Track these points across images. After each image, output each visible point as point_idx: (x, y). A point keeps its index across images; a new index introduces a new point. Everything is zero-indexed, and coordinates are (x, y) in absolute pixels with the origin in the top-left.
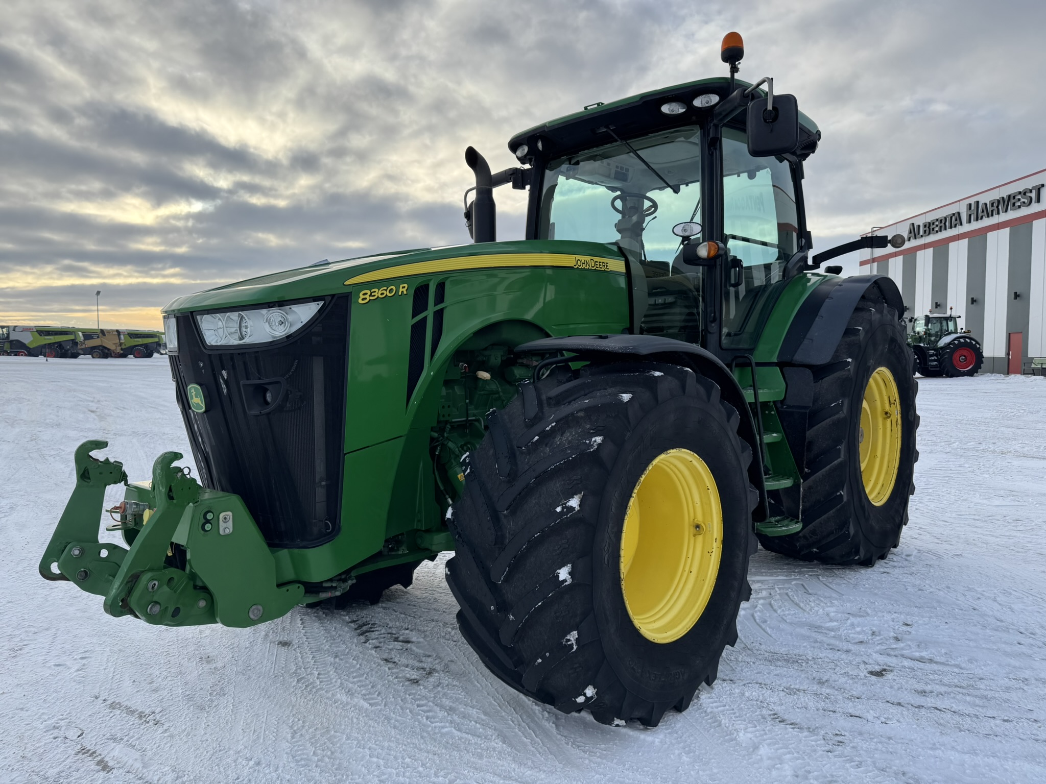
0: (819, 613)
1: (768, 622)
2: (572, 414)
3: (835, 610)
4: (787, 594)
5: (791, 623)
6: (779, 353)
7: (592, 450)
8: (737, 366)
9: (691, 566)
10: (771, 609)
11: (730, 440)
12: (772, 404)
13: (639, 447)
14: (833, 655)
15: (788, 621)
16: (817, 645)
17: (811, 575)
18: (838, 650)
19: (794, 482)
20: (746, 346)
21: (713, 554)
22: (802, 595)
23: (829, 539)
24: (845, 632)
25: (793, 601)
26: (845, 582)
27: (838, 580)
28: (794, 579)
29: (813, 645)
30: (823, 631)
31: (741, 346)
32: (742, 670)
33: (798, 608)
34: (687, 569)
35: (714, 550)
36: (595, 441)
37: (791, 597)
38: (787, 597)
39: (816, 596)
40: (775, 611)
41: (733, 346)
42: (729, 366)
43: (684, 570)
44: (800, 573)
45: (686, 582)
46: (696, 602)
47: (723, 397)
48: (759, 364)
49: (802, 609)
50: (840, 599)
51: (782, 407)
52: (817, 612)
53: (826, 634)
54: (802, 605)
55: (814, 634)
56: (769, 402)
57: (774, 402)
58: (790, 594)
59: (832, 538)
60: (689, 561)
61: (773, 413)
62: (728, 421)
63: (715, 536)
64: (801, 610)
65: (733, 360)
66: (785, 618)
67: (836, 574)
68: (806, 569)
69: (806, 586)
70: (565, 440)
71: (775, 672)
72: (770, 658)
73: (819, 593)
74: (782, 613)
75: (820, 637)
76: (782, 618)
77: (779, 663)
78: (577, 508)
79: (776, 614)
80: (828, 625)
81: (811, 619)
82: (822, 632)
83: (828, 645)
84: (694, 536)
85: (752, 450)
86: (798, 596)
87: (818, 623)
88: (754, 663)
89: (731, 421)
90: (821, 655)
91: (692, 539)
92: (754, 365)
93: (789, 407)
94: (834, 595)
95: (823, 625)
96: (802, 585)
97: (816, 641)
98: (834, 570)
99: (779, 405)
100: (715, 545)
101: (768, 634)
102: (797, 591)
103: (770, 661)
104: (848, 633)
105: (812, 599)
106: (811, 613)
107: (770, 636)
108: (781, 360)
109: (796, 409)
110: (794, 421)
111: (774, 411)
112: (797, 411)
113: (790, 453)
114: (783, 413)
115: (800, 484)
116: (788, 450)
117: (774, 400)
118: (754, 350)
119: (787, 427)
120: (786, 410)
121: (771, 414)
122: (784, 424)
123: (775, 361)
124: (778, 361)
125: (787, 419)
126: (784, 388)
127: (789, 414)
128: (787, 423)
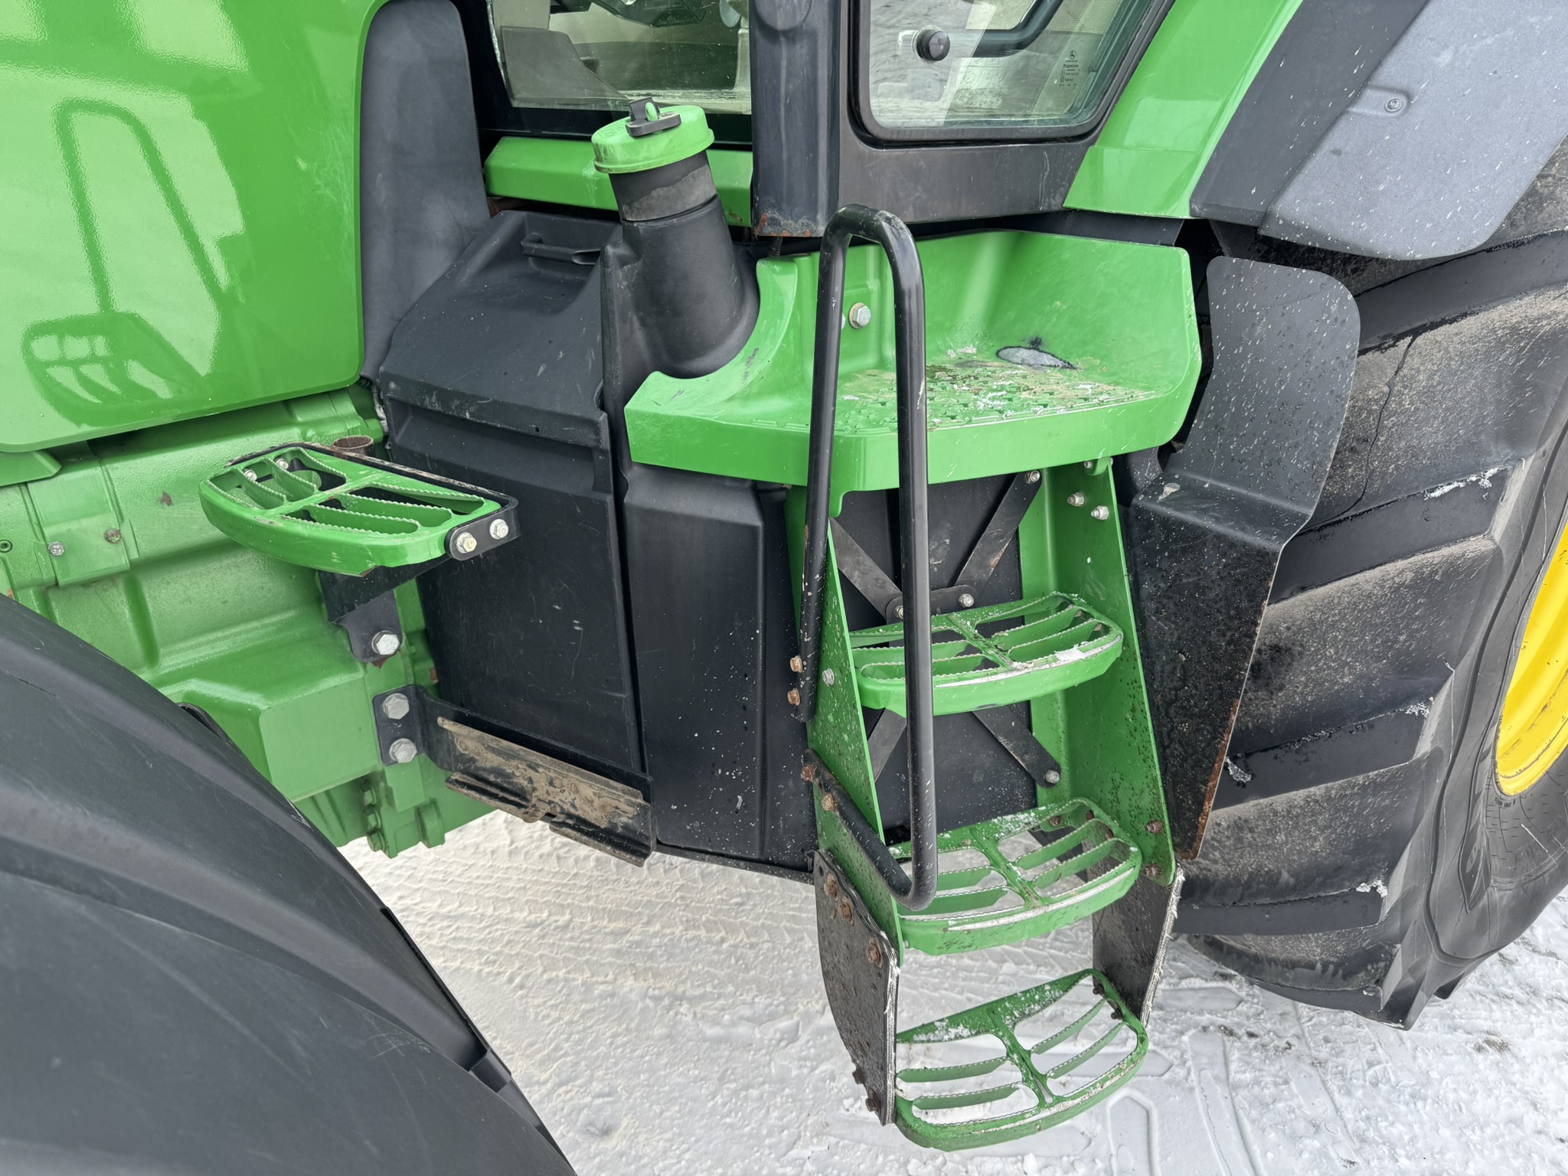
12: (1106, 465)
17: (1204, 1030)
19: (1142, 872)
26: (1322, 1108)
27: (1299, 1093)
51: (1157, 488)
57: (1121, 463)
61: (1102, 513)
93: (1192, 494)
99: (1145, 473)
108: (1203, 213)
109: (1218, 520)
110: (1197, 586)
111: (1109, 504)
112: (1220, 528)
113: (1147, 729)
114: (1150, 525)
115: (1170, 887)
116: (1139, 715)
117: (1123, 450)
118: (1093, 143)
119: (1152, 605)
120: (1169, 512)
121: (1097, 520)
122: (1146, 587)
123: (1182, 211)
124: (1192, 212)
125: (1165, 565)
126: (1188, 379)
127: (1175, 541)
128: (1162, 585)
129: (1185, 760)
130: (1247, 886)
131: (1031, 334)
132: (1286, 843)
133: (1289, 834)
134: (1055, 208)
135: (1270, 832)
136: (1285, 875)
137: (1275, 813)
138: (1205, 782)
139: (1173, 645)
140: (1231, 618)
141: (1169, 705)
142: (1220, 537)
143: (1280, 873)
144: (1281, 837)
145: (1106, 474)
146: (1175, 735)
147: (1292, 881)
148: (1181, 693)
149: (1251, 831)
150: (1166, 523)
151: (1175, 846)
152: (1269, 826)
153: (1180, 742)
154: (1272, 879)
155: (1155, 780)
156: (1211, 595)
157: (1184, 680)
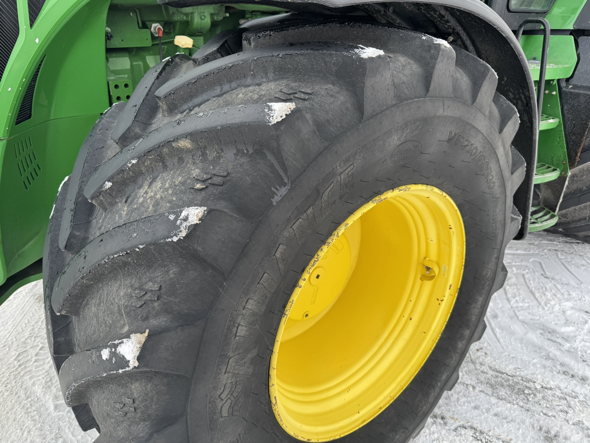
0: (554, 310)
1: (499, 319)
2: (168, 143)
3: (572, 305)
4: (523, 275)
5: (523, 322)
6: (578, 18)
7: (175, 239)
8: (525, 33)
9: (412, 312)
10: (504, 296)
11: (498, 161)
12: (555, 82)
13: (310, 211)
14: (566, 384)
15: (520, 318)
16: (549, 363)
17: (550, 250)
18: (573, 376)
19: (561, 173)
20: (538, 9)
21: (443, 304)
22: (539, 279)
23: (579, 224)
24: (582, 344)
25: (528, 287)
26: (584, 262)
27: (577, 260)
28: (532, 255)
29: (544, 362)
30: (558, 340)
31: (532, 8)
32: (458, 399)
33: (532, 298)
34: (406, 315)
35: (445, 299)
36: (186, 219)
37: (527, 281)
38: (522, 280)
39: (553, 282)
40: (508, 300)
41: (523, 8)
42: (515, 32)
43: (402, 316)
44: (539, 246)
45: (402, 330)
46: (410, 361)
47: (501, 89)
48: (554, 32)
49: (537, 300)
50: (578, 288)
51: (567, 87)
52: (553, 308)
53: (560, 344)
54: (537, 295)
55: (546, 344)
56: (553, 80)
57: (558, 80)
58: (526, 276)
59: (583, 223)
60: (411, 304)
61: (554, 93)
62: (501, 131)
63: (450, 282)
64: (535, 302)
65: (521, 26)
66: (518, 314)
67: (575, 251)
68: (545, 242)
69: (544, 266)
70: (151, 197)
71: (496, 410)
72: (493, 381)
73: (557, 277)
74: (515, 305)
75: (553, 351)
76: (514, 312)
77: (502, 392)
78: (133, 363)
79: (508, 306)
80: (563, 329)
81: (545, 318)
82: (556, 342)
83: (562, 365)
84: (421, 279)
85: (526, 167)
86: (534, 280)
87: (552, 326)
88: (474, 388)
89: (506, 130)
90: (552, 382)
91: (419, 282)
92: (548, 32)
93: (575, 87)
94: (572, 282)
95: (557, 328)
96: (540, 263)
97: (548, 357)
98: (574, 245)
99: (563, 84)
100: (448, 292)
101: (496, 337)
102: (534, 272)
103: (492, 386)
104: (585, 346)
105: (549, 285)
106: (546, 308)
107: (498, 341)
108: (577, 27)
109: (584, 91)
110: (578, 105)
111: (556, 91)
112: (585, 92)
113: (563, 140)
114: (567, 94)
115: (567, 176)
116: (561, 138)
117: (559, 78)
118: (547, 14)
119: (566, 112)
120: (572, 90)
121: (553, 95)
122: (565, 108)
123: (572, 28)
124: (574, 28)
125: (570, 102)
126: (574, 63)
127: (573, 96)
128: (569, 107)
129: (573, 145)
130: (574, 193)
131: (533, 57)
132: (586, 178)
133: (587, 176)
134: (539, 29)
135: (582, 176)
136: (584, 188)
137: (584, 170)
138: (578, 149)
139: (571, 120)
140: (586, 111)
141: (570, 133)
142: (584, 94)
143: (583, 188)
144: (585, 177)
145: (556, 84)
146: (571, 140)
147: (586, 189)
148: (573, 130)
149: (577, 177)
150: (571, 93)
151: (569, 165)
152: (582, 174)
153: (572, 142)
154: (580, 190)
155: (565, 152)
156: (582, 107)
157: (574, 127)
